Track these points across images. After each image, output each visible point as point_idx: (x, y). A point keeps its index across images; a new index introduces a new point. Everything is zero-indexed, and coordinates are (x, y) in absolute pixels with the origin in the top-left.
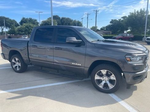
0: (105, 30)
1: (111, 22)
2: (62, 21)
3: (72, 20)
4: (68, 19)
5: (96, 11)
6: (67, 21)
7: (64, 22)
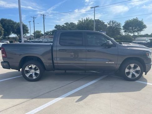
0: (49, 35)
1: (55, 27)
2: (3, 23)
3: (16, 23)
4: (10, 21)
5: (44, 15)
6: (9, 23)
7: (6, 24)
